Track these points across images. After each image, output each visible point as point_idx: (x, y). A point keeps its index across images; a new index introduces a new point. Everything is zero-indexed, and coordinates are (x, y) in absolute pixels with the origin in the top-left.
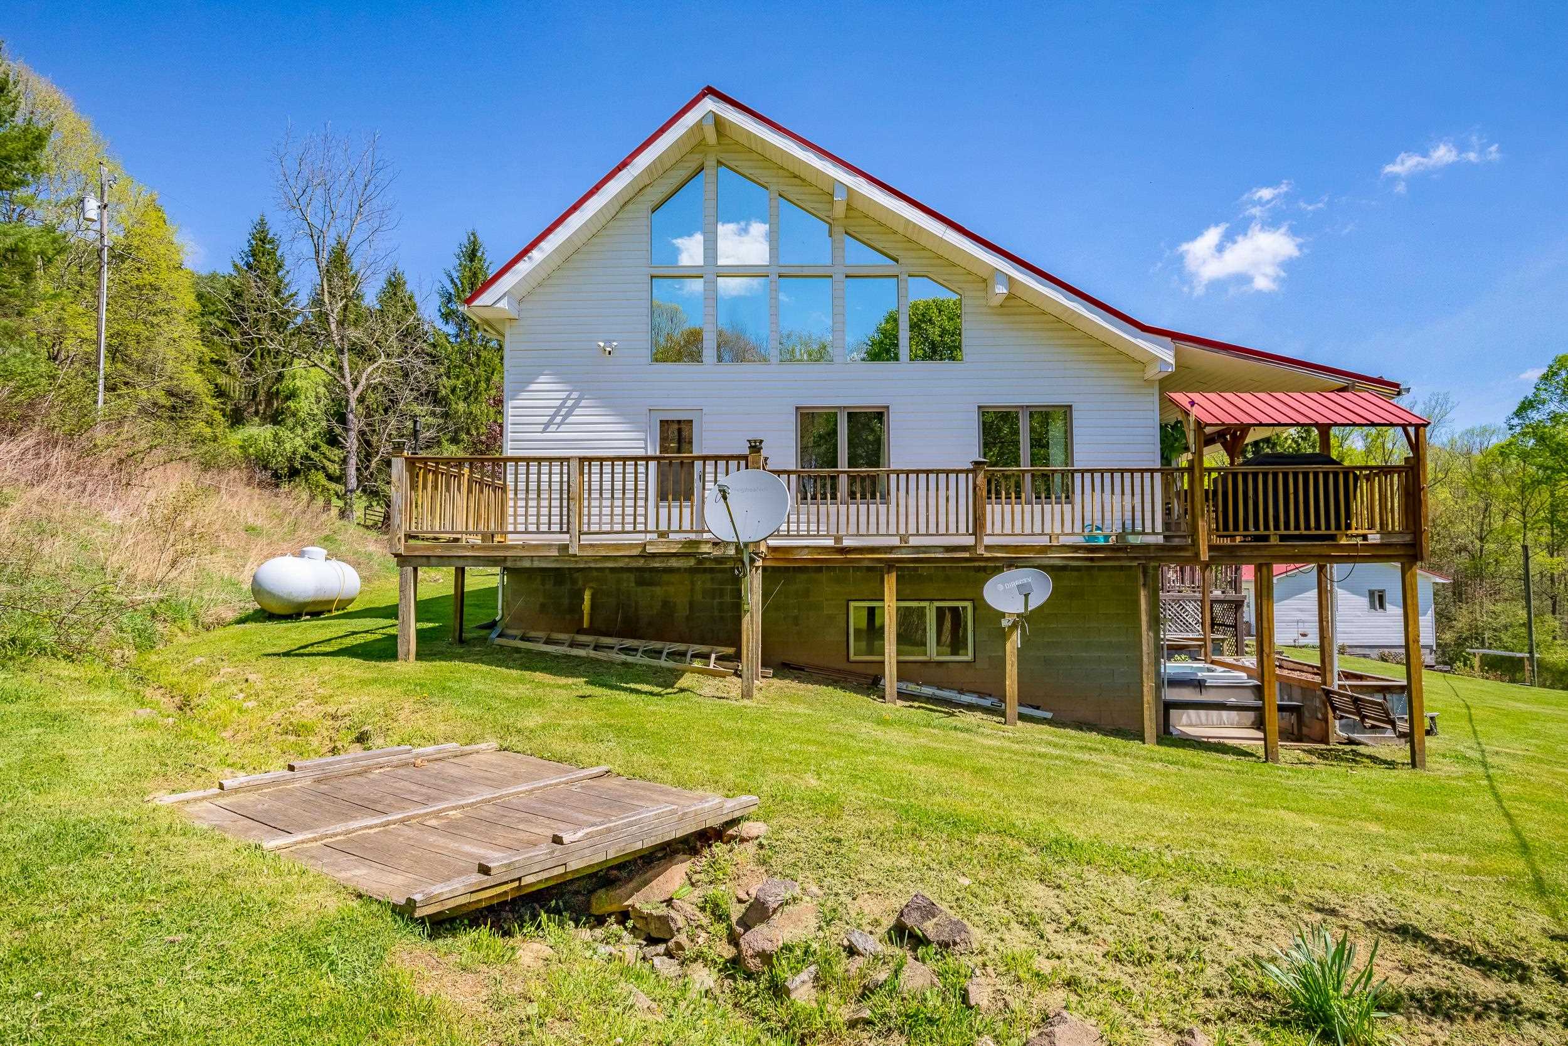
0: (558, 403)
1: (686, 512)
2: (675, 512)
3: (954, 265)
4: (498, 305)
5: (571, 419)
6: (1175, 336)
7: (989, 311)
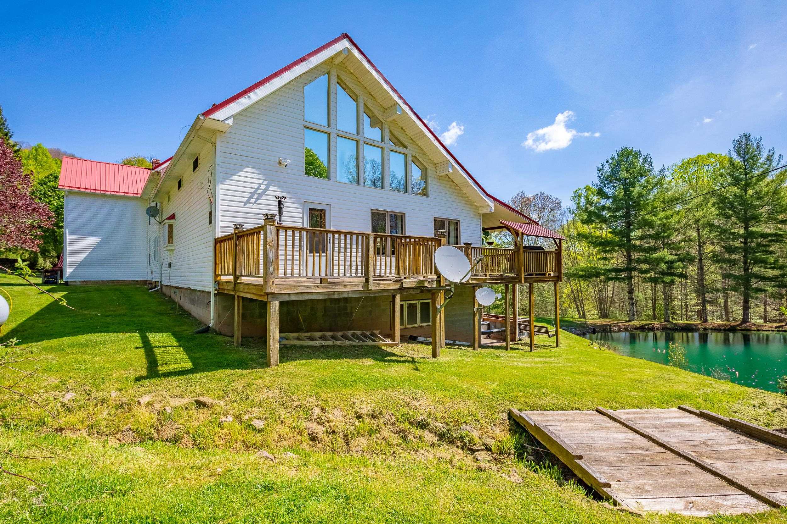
0: (252, 190)
1: (323, 259)
2: (317, 259)
3: (426, 155)
4: (227, 122)
5: (260, 201)
6: (495, 199)
7: (436, 177)
